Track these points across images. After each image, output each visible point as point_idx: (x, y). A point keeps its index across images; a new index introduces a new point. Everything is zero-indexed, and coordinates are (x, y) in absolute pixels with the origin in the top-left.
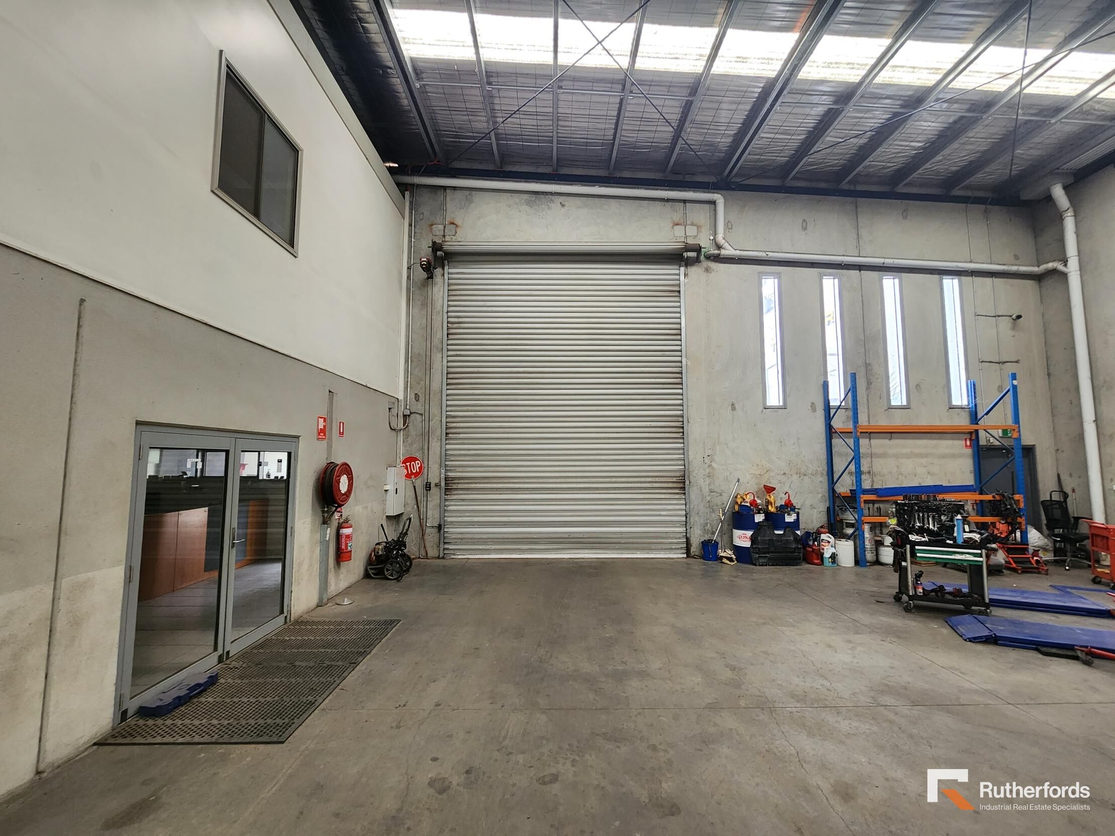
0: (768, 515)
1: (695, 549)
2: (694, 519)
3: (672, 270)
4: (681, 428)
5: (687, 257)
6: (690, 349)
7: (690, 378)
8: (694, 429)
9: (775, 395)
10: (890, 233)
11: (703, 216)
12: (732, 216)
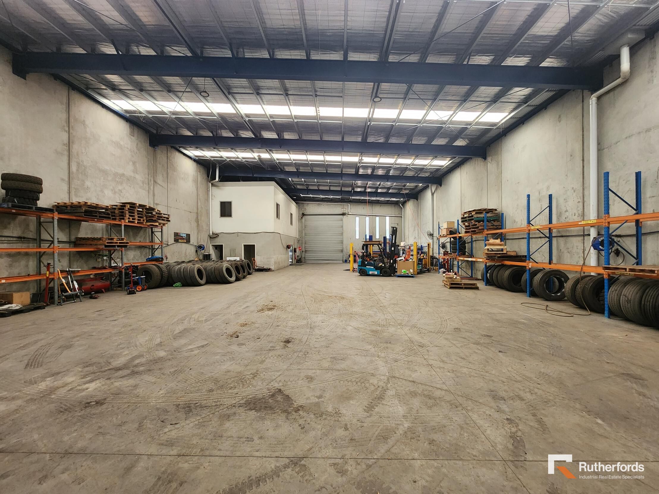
1: (344, 261)
2: (343, 256)
3: (341, 216)
4: (342, 242)
5: (343, 214)
6: (344, 229)
7: (344, 234)
8: (345, 242)
9: (357, 237)
10: (378, 210)
11: (346, 207)
12: (351, 207)
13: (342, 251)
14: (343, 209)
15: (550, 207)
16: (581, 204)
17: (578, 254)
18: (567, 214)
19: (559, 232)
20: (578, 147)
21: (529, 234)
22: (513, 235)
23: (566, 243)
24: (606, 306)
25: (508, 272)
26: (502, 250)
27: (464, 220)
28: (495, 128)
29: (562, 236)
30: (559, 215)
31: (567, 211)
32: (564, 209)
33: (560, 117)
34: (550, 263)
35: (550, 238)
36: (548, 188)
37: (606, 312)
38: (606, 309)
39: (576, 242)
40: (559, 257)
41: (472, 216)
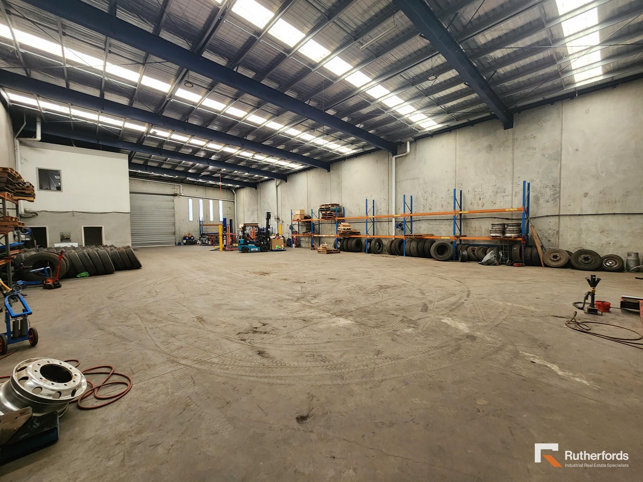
0: (189, 237)
1: (177, 244)
2: (176, 239)
3: (172, 197)
4: (174, 224)
5: (175, 195)
6: (176, 211)
7: (176, 216)
8: (177, 225)
9: (191, 219)
10: (211, 193)
11: (178, 188)
12: (183, 188)
13: (174, 233)
14: (173, 190)
15: (373, 206)
16: (388, 206)
17: (386, 230)
18: (381, 210)
19: (377, 219)
20: (386, 179)
21: (367, 220)
22: (350, 221)
23: (380, 225)
24: (404, 251)
25: (354, 241)
26: (350, 229)
27: (321, 210)
28: (341, 155)
29: (379, 222)
30: (377, 211)
31: (381, 209)
32: (379, 208)
33: (377, 160)
34: (374, 235)
35: (373, 222)
36: (371, 196)
37: (404, 255)
38: (404, 253)
39: (385, 224)
40: (377, 232)
41: (329, 208)
